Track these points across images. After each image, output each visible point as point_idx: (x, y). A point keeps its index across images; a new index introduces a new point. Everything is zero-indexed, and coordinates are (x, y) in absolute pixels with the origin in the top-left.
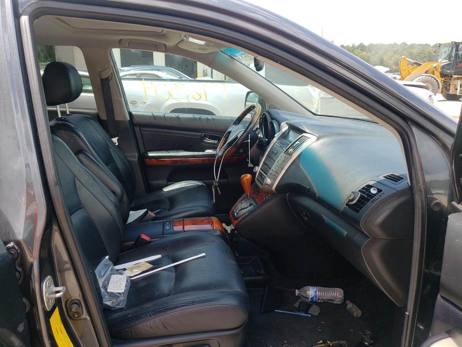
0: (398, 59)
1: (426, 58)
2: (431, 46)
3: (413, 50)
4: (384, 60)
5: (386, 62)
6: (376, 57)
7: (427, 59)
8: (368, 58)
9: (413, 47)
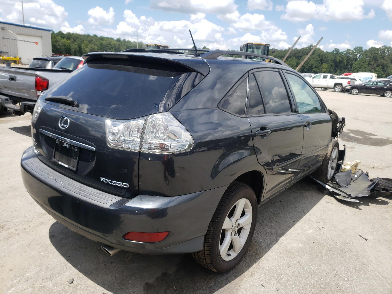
0: (93, 48)
1: (112, 49)
2: (115, 39)
3: (103, 42)
4: (82, 47)
5: (84, 50)
6: (75, 45)
7: (114, 50)
8: (68, 45)
9: (102, 39)
